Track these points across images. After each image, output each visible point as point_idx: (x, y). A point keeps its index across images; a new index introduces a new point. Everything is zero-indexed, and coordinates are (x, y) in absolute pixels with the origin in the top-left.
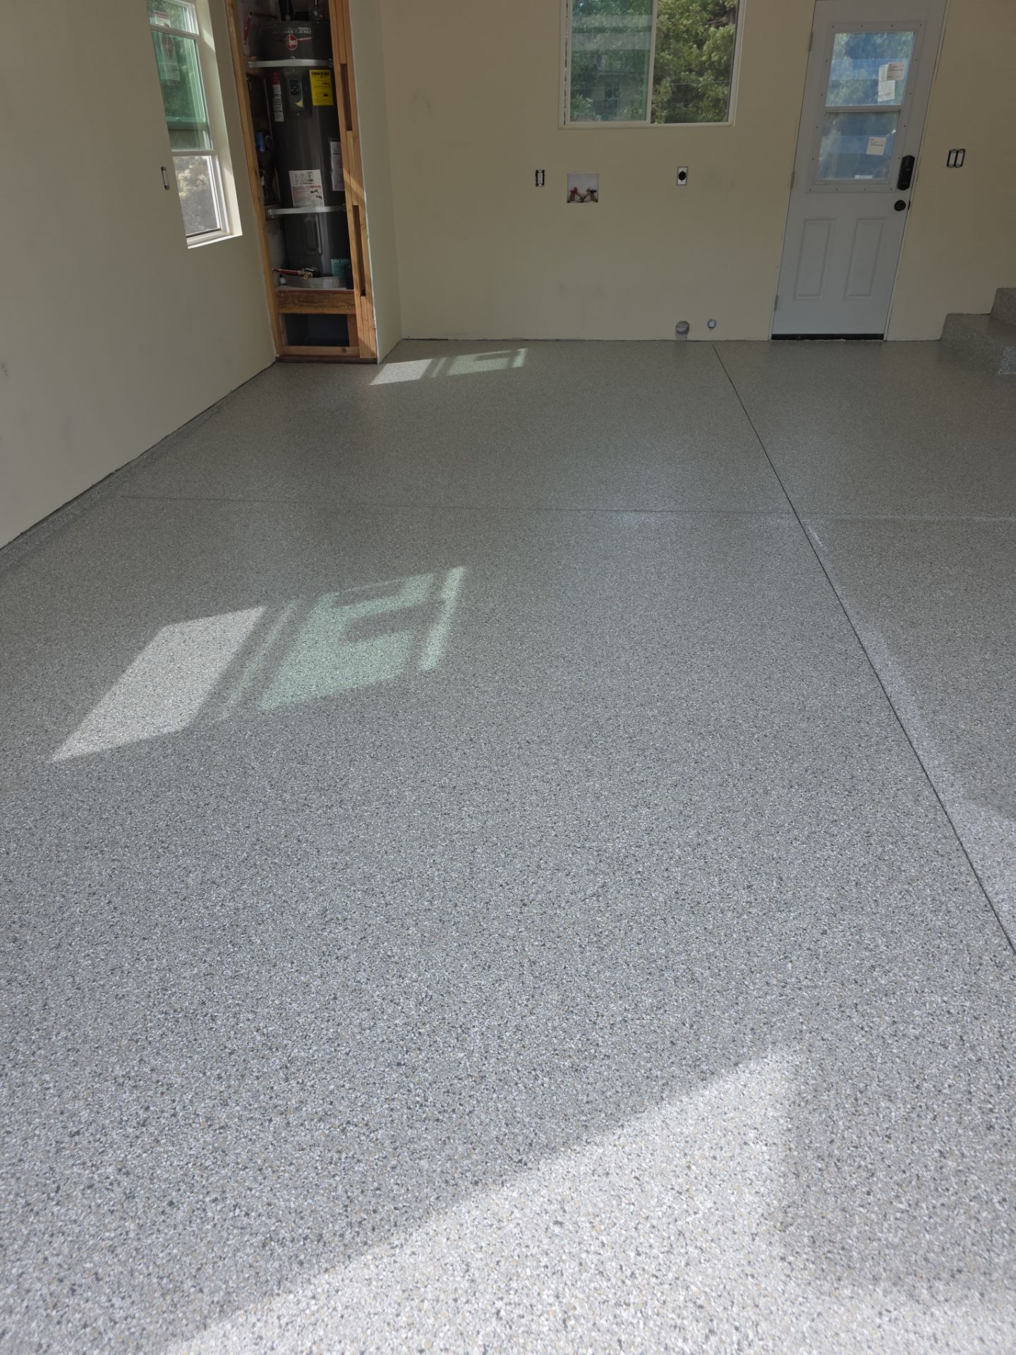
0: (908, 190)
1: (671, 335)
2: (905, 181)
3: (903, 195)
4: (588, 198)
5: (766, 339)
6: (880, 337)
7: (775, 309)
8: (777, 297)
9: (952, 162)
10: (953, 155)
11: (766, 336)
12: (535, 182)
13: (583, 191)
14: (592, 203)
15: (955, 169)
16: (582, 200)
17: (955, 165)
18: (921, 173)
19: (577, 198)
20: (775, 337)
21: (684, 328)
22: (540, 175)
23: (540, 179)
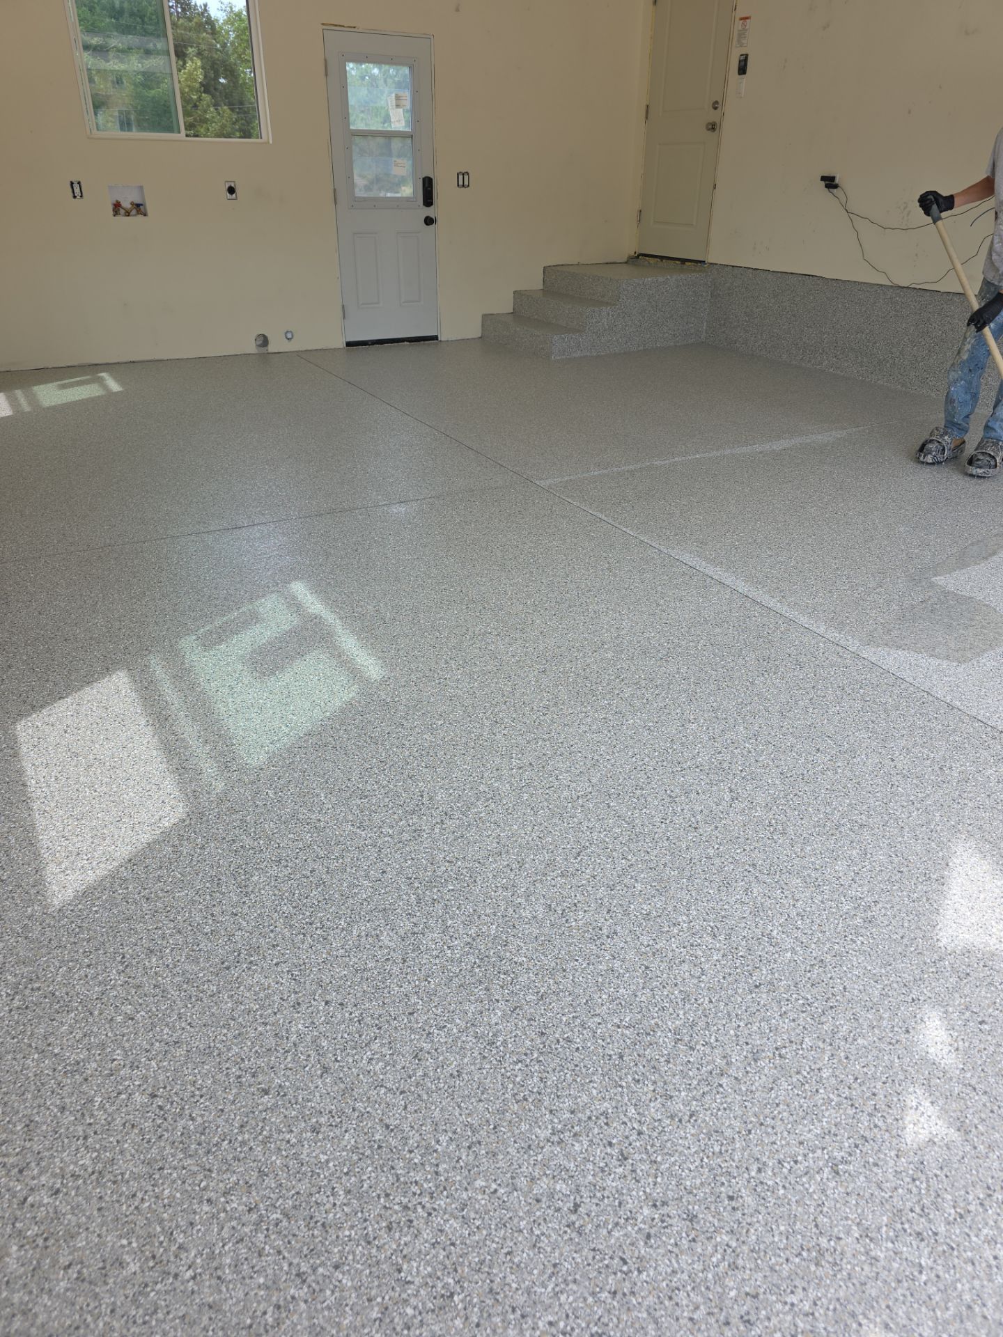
0: (433, 207)
1: (252, 348)
2: (428, 200)
3: (429, 212)
4: (134, 212)
5: (342, 347)
6: (435, 338)
7: (344, 318)
8: (343, 306)
9: (461, 183)
10: (461, 177)
11: (341, 344)
12: (72, 194)
13: (126, 204)
14: (140, 217)
15: (463, 189)
16: (128, 214)
17: (463, 186)
18: (439, 190)
19: (122, 211)
20: (349, 344)
21: (264, 341)
22: (76, 187)
23: (77, 191)
